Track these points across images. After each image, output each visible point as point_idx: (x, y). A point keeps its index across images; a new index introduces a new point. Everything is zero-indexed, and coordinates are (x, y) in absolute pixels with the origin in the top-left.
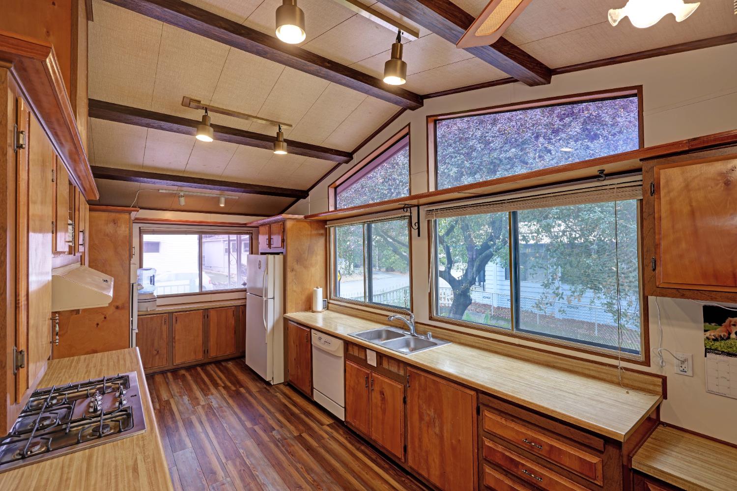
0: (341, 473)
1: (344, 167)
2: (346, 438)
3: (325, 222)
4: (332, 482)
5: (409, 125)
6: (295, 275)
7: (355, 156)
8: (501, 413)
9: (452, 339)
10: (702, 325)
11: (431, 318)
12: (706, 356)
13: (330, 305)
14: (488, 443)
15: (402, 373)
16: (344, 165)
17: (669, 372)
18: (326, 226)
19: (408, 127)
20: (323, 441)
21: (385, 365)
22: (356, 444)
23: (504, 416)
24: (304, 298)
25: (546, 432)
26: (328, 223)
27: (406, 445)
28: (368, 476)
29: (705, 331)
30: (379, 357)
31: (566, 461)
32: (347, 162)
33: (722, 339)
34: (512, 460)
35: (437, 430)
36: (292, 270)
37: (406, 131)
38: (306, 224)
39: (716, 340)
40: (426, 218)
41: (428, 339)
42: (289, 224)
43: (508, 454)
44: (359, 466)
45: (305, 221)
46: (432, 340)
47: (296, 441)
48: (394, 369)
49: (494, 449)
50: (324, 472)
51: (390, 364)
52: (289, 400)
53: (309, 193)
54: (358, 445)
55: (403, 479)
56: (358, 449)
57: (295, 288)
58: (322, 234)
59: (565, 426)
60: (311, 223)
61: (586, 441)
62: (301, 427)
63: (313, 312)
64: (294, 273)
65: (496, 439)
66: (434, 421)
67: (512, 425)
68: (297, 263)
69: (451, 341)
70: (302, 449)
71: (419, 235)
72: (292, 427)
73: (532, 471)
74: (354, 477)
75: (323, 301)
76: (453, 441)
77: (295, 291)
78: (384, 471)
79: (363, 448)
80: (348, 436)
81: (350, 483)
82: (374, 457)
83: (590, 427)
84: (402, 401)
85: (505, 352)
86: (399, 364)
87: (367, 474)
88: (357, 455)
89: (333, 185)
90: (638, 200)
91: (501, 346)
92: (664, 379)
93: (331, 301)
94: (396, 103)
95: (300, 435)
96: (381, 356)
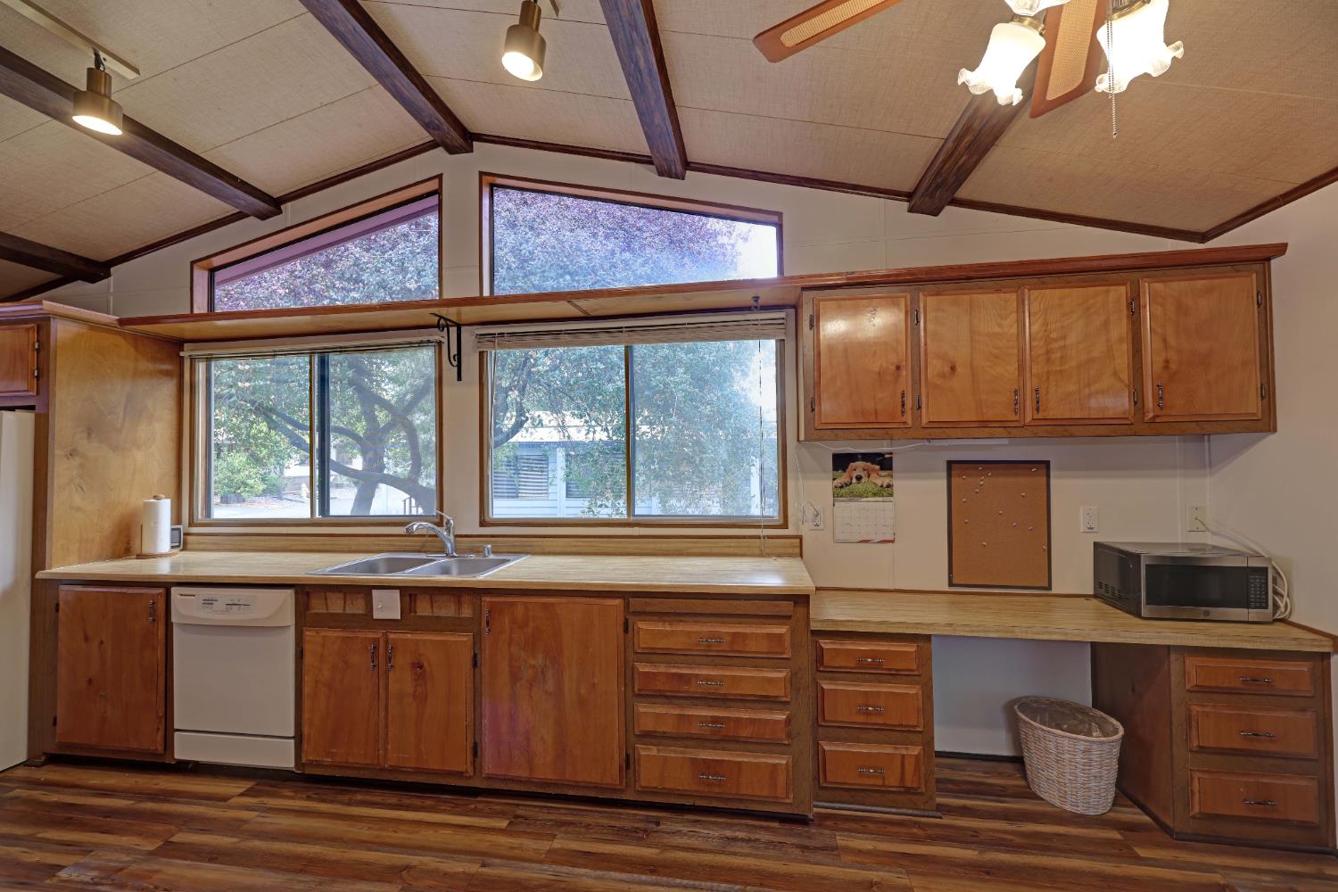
0: (333, 858)
1: (252, 226)
2: (309, 798)
3: (179, 343)
4: (321, 884)
5: (440, 177)
6: (82, 466)
7: (288, 207)
8: (661, 616)
9: (529, 549)
10: (830, 473)
11: (483, 523)
12: (834, 505)
13: (190, 538)
14: (643, 668)
15: (467, 612)
16: (252, 220)
17: (805, 531)
18: (182, 354)
19: (437, 180)
20: (246, 826)
21: (423, 609)
22: (340, 797)
23: (667, 618)
24: (107, 525)
25: (726, 620)
26: (186, 346)
27: (478, 741)
28: (401, 835)
29: (834, 479)
30: (408, 599)
31: (752, 646)
32: (263, 216)
33: (847, 485)
34: (681, 676)
35: (550, 686)
36: (72, 454)
37: (433, 185)
38: (120, 340)
39: (842, 487)
40: (478, 347)
41: (485, 556)
42: (61, 331)
43: (674, 671)
44: (369, 828)
45: (119, 333)
46: (492, 557)
47: (161, 859)
48: (447, 610)
49: (654, 673)
50: (289, 876)
51: (434, 604)
52: (72, 790)
53: (113, 270)
54: (346, 798)
55: (473, 806)
56: (349, 804)
57: (78, 500)
58: (167, 373)
59: (752, 602)
60: (137, 340)
61: (775, 611)
62: (160, 828)
63: (140, 556)
64: (77, 461)
65: (654, 658)
66: (543, 672)
67: (680, 627)
68: (89, 434)
69: (527, 553)
70: (189, 865)
71: (459, 378)
72: (124, 838)
73: (708, 678)
74: (370, 850)
75: (172, 529)
76: (583, 691)
77: (79, 509)
78: (429, 812)
79: (359, 797)
80: (310, 793)
81: (367, 864)
82: (394, 800)
83: (780, 591)
84: (469, 663)
85: (621, 550)
86: (460, 597)
87: (396, 832)
88: (354, 813)
89: (204, 262)
90: (777, 341)
91: (613, 542)
92: (800, 538)
93: (194, 530)
94: (427, 126)
95: (167, 843)
96: (410, 594)
